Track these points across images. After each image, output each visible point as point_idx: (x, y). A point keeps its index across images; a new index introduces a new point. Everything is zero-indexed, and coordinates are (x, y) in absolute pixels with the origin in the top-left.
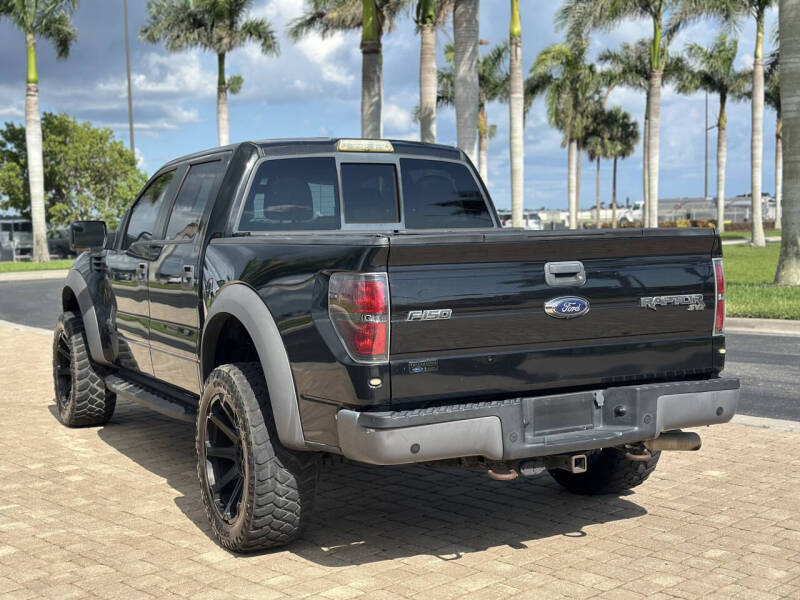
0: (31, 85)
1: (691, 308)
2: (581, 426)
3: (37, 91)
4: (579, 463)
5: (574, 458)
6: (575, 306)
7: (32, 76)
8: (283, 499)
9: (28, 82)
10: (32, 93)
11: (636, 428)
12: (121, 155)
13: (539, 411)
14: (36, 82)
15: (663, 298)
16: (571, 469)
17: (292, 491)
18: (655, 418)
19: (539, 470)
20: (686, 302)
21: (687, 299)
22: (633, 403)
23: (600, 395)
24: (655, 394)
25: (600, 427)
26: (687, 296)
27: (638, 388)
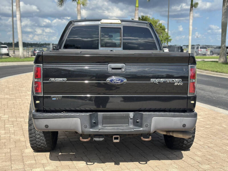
0: (137, 8)
1: (176, 84)
2: (123, 125)
3: (138, 10)
4: (116, 138)
5: (114, 136)
6: (119, 80)
7: (137, 5)
8: (39, 136)
9: (136, 7)
10: (137, 10)
11: (141, 129)
12: (161, 27)
13: (104, 118)
14: (138, 7)
15: (162, 79)
16: (113, 141)
17: (41, 134)
18: (150, 125)
19: (101, 139)
20: (173, 82)
21: (173, 81)
22: (142, 118)
23: (131, 114)
24: (152, 116)
25: (131, 126)
26: (174, 79)
27: (144, 113)
